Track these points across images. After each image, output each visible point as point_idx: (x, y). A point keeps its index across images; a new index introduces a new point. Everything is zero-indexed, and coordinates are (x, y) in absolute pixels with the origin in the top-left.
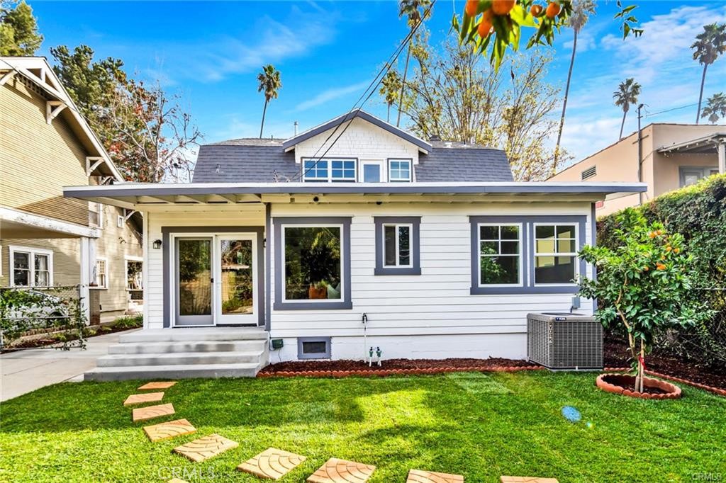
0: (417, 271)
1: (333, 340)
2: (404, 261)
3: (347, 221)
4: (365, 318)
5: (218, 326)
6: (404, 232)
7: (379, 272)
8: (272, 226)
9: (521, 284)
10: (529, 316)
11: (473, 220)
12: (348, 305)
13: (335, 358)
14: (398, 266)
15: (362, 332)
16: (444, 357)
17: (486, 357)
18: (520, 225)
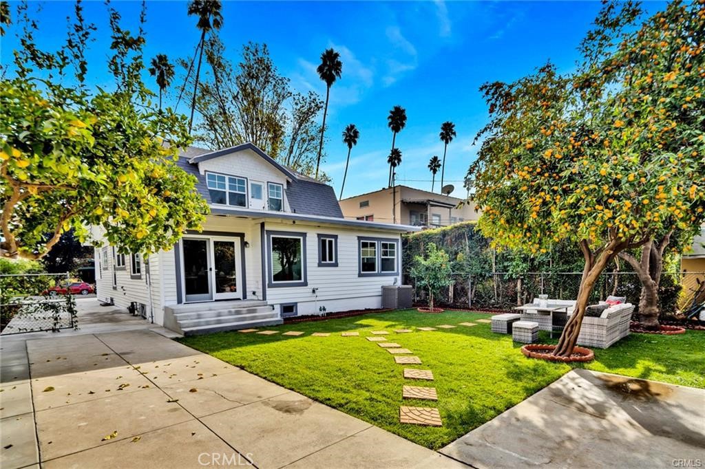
0: (336, 265)
1: (298, 304)
2: (331, 259)
3: (304, 235)
4: (314, 291)
5: (216, 301)
6: (330, 242)
7: (320, 265)
8: (266, 236)
9: (376, 272)
10: (382, 287)
11: (359, 238)
12: (305, 284)
13: (299, 314)
14: (328, 262)
15: (314, 299)
16: (347, 310)
17: (364, 309)
18: (376, 242)
